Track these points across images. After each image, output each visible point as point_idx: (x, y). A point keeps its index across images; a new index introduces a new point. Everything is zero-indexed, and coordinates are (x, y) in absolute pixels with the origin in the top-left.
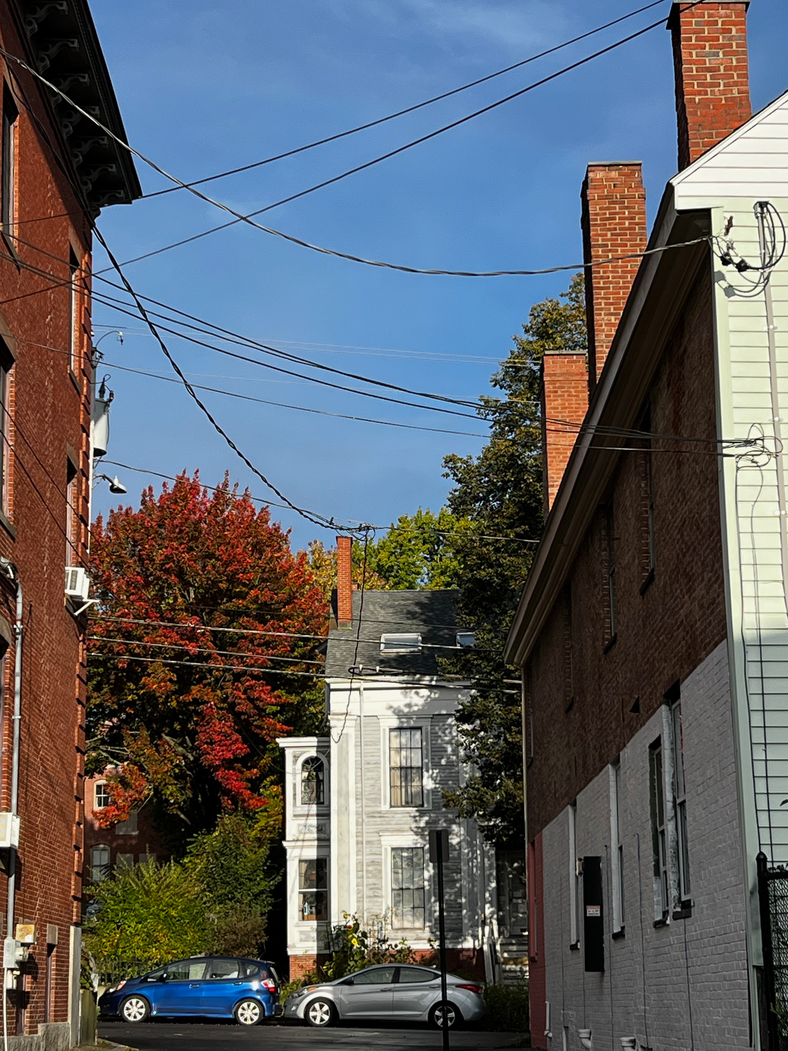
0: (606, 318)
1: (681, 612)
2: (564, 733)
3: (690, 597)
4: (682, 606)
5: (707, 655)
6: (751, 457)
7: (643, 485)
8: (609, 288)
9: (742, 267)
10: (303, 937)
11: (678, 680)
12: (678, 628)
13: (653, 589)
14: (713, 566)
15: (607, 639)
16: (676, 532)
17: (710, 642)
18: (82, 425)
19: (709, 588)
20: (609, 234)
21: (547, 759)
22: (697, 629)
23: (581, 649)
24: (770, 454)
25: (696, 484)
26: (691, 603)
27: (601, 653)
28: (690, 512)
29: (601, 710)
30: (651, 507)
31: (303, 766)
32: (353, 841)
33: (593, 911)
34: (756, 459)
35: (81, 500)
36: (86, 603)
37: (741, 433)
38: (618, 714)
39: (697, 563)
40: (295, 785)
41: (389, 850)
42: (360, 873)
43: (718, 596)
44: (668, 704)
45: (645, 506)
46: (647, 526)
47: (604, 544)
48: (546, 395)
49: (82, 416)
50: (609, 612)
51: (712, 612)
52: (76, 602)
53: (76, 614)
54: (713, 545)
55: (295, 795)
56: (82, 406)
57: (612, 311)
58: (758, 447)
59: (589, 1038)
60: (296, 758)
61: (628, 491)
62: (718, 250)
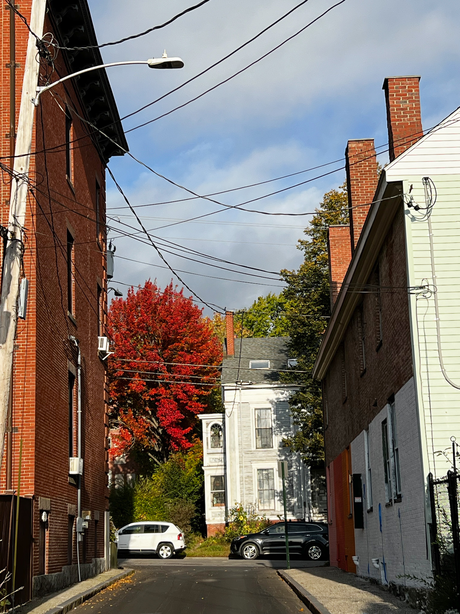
0: (358, 215)
1: (394, 362)
2: (343, 414)
3: (398, 355)
4: (395, 360)
5: (406, 383)
6: (423, 294)
7: (376, 300)
8: (359, 200)
9: (417, 208)
10: (213, 515)
11: (394, 393)
12: (393, 369)
13: (382, 349)
14: (407, 343)
15: (362, 370)
16: (391, 325)
17: (407, 377)
18: (103, 267)
19: (406, 352)
20: (359, 174)
21: (335, 426)
22: (401, 371)
23: (350, 374)
24: (431, 292)
25: (399, 304)
26: (399, 358)
27: (359, 377)
28: (397, 316)
29: (360, 404)
30: (380, 310)
31: (211, 429)
32: (238, 466)
33: (358, 500)
34: (425, 295)
35: (104, 303)
36: (108, 354)
37: (418, 283)
38: (367, 407)
39: (400, 340)
40: (207, 438)
41: (256, 470)
42: (242, 483)
43: (410, 356)
44: (389, 403)
45: (378, 309)
46: (379, 319)
47: (359, 325)
48: (330, 246)
49: (103, 262)
50: (362, 357)
51: (407, 363)
52: (104, 353)
53: (104, 359)
54: (407, 333)
55: (207, 443)
56: (103, 257)
57: (361, 211)
58: (426, 290)
59: (358, 560)
60: (208, 424)
61: (370, 301)
62: (406, 200)
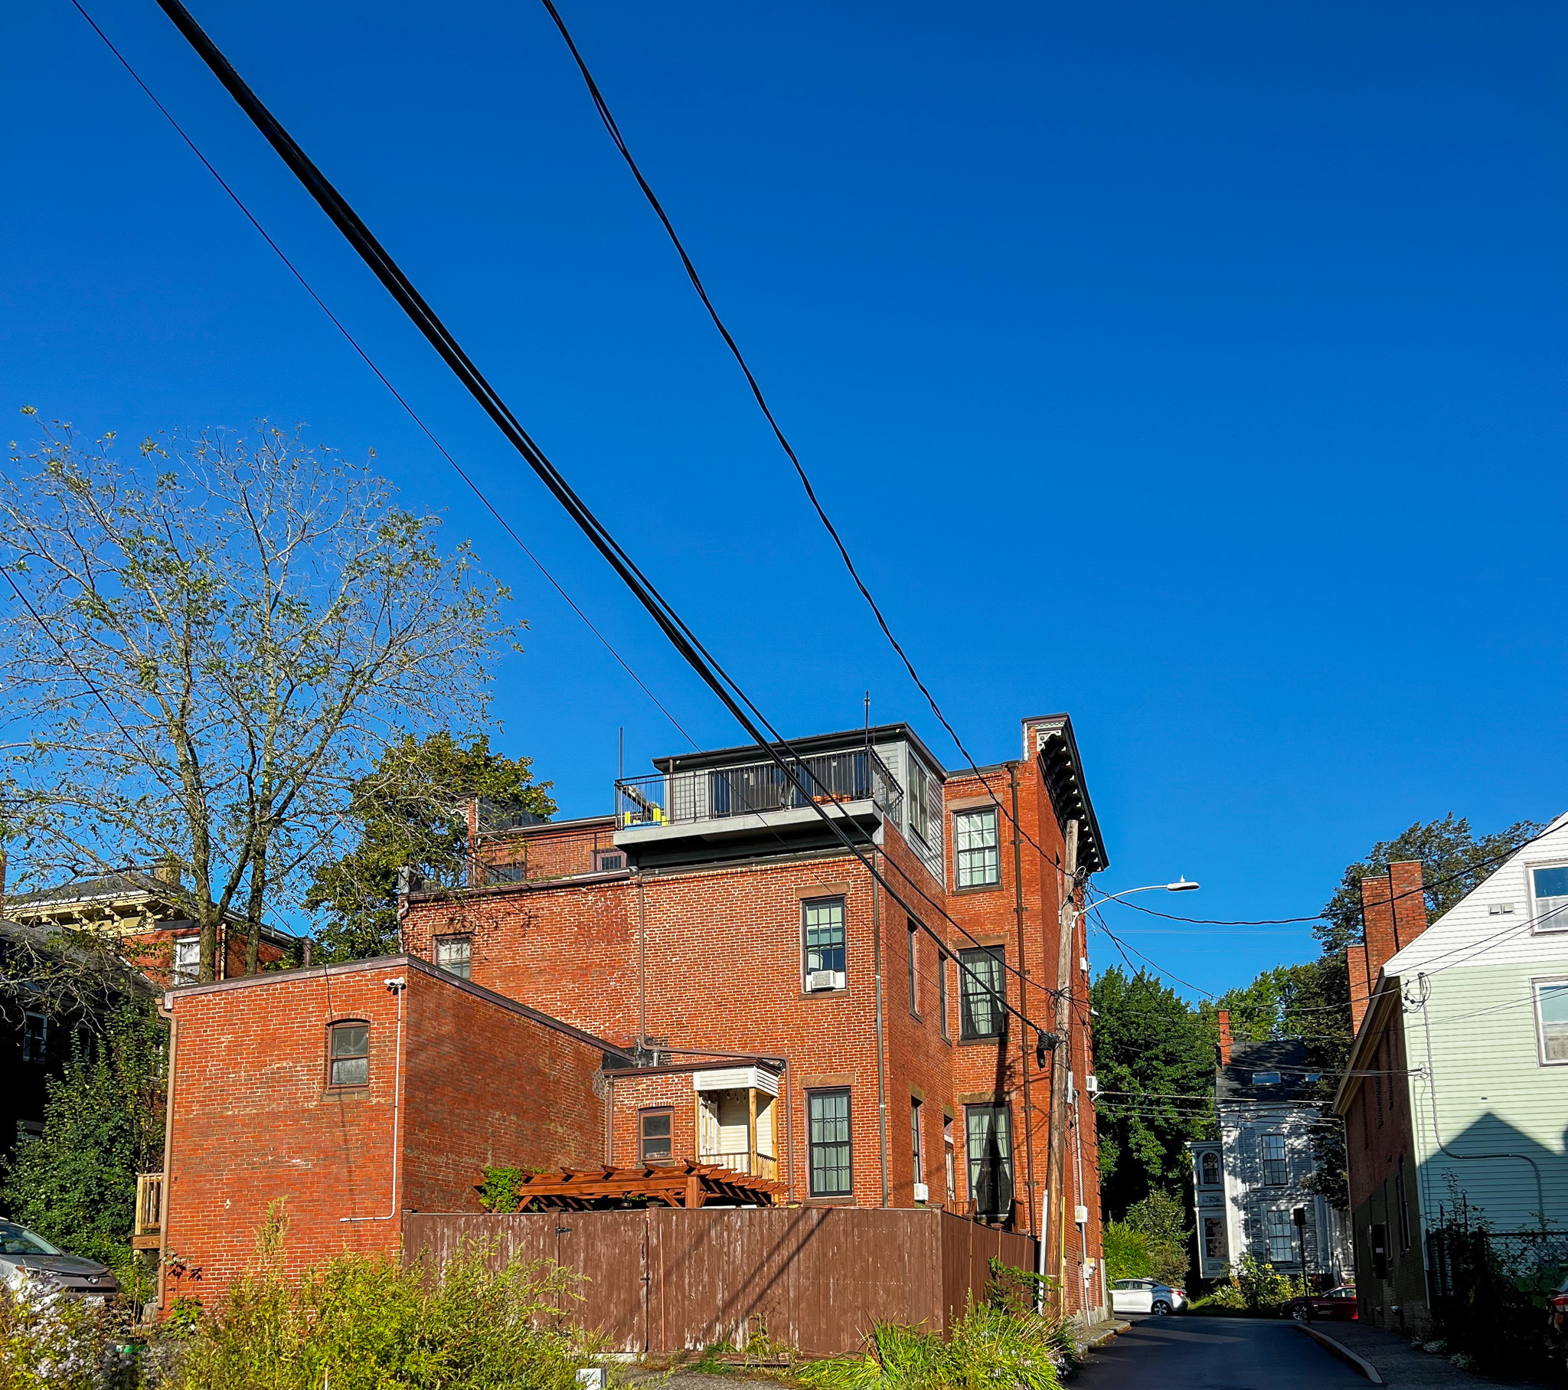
6: (1419, 1076)
7: (1388, 1059)
9: (1413, 1002)
11: (1402, 1154)
16: (1399, 1092)
23: (1370, 1121)
24: (1427, 1075)
27: (1378, 1127)
31: (1204, 1160)
33: (1379, 1250)
34: (1422, 1076)
37: (1416, 1067)
38: (1385, 1159)
40: (1199, 1171)
41: (1266, 1211)
44: (1400, 1163)
50: (1380, 1108)
52: (1091, 1094)
55: (1199, 1178)
58: (1422, 1072)
60: (1198, 1154)
62: (1403, 995)
